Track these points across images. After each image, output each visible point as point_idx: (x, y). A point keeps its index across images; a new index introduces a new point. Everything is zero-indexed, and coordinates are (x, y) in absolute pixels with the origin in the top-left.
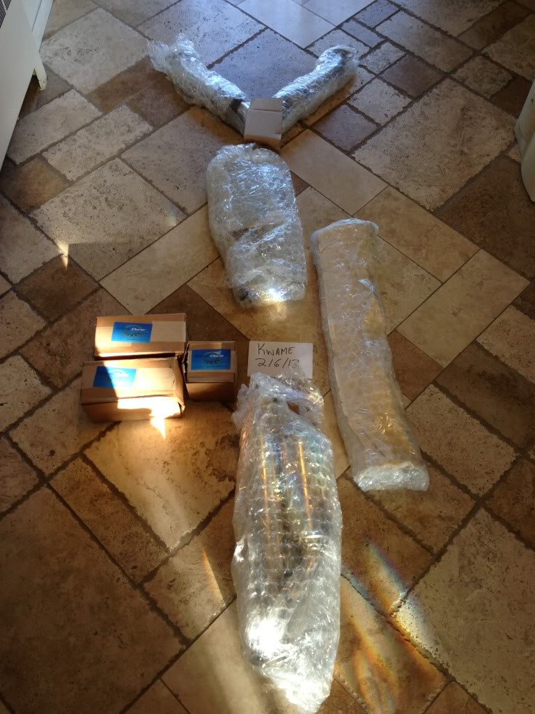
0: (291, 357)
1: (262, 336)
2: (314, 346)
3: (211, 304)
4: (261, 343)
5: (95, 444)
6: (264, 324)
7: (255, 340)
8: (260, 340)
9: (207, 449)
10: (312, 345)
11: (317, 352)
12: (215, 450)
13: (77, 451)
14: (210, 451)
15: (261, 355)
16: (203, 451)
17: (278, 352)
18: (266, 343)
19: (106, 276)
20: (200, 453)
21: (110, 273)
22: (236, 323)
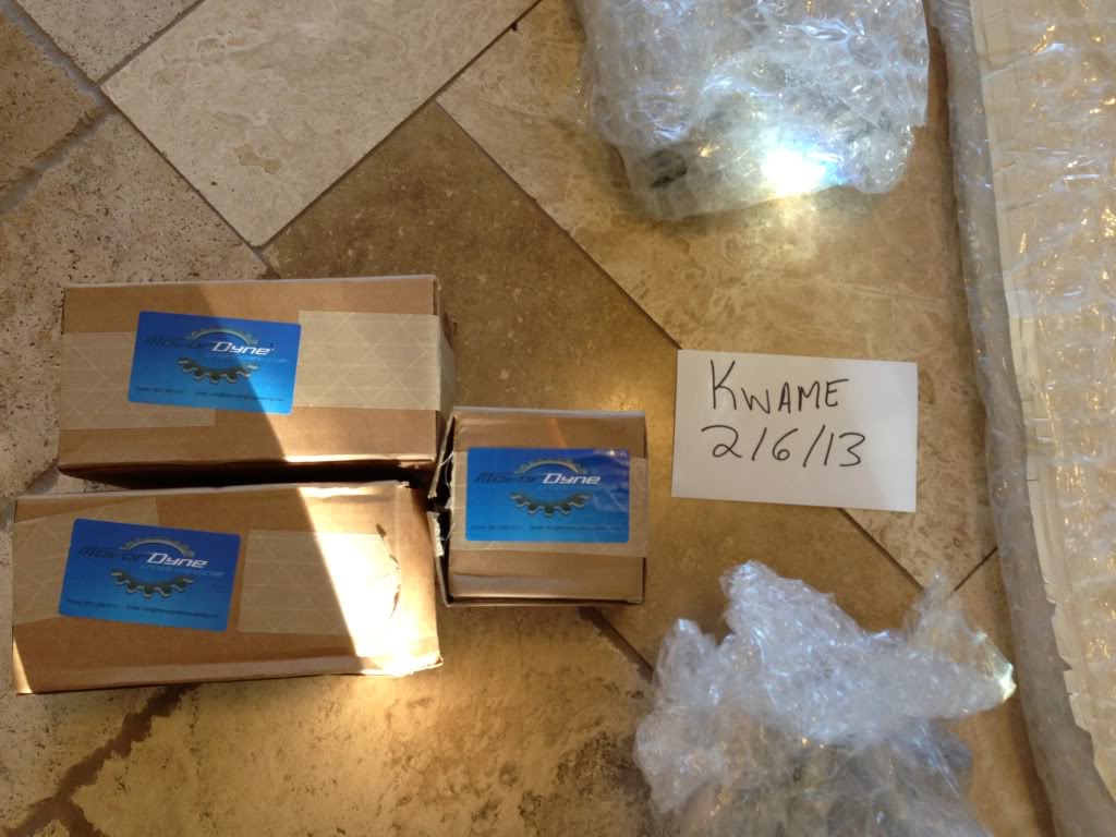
0: (835, 421)
1: (726, 331)
2: (922, 375)
3: (533, 190)
4: (723, 359)
5: (112, 766)
6: (732, 280)
7: (699, 346)
8: (718, 349)
9: (529, 796)
10: (911, 369)
11: (932, 402)
12: (557, 796)
13: (50, 791)
14: (536, 799)
15: (724, 412)
16: (511, 799)
17: (784, 402)
18: (743, 359)
19: (129, 58)
20: (503, 808)
21: (144, 46)
22: (626, 272)
